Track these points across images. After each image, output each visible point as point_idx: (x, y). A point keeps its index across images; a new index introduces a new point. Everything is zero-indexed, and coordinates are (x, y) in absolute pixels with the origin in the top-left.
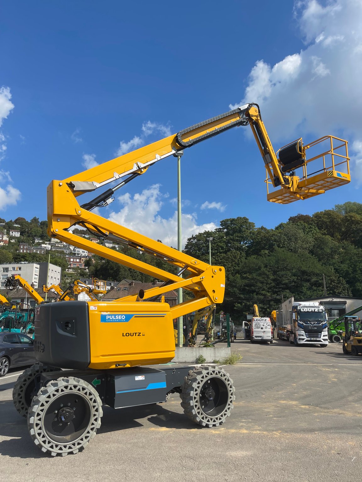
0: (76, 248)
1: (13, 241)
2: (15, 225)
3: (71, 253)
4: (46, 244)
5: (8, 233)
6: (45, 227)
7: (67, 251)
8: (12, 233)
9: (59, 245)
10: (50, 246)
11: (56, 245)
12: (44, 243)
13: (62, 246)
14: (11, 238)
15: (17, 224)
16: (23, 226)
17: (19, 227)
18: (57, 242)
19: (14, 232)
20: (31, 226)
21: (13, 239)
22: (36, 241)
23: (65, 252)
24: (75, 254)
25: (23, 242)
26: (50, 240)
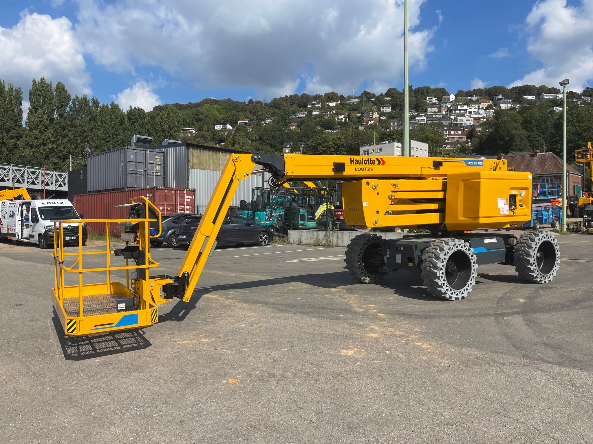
0: (458, 116)
1: (384, 118)
2: (385, 99)
3: (452, 123)
4: (421, 116)
5: (379, 110)
6: (420, 95)
7: (446, 121)
8: (383, 108)
9: (437, 116)
10: (425, 118)
11: (434, 116)
12: (418, 116)
13: (441, 116)
14: (382, 114)
15: (387, 96)
16: (393, 98)
17: (390, 100)
18: (435, 112)
19: (384, 107)
21: (384, 115)
23: (444, 123)
24: (457, 124)
25: (394, 117)
26: (426, 111)
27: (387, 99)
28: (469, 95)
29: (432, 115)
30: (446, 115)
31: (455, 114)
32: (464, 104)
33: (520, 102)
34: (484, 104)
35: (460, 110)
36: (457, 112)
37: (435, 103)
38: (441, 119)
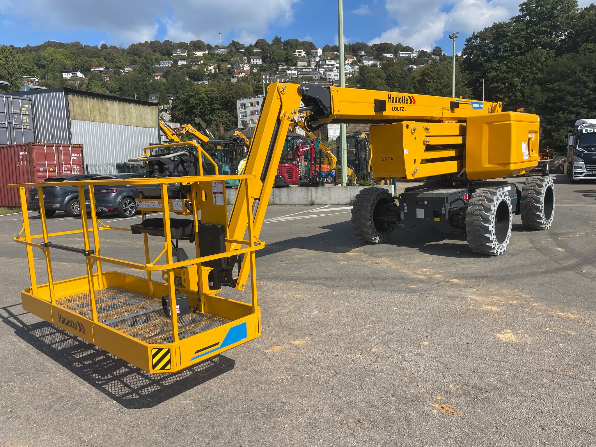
0: (327, 71)
1: (255, 71)
2: (255, 50)
3: (321, 78)
4: (291, 70)
5: (249, 62)
6: (289, 47)
7: (316, 76)
8: (253, 60)
9: (307, 70)
10: (296, 72)
11: (304, 70)
12: (289, 69)
13: (311, 70)
14: (252, 67)
15: (257, 48)
16: (263, 50)
17: (260, 52)
18: (304, 66)
19: (255, 59)
20: (272, 48)
21: (255, 67)
22: (280, 68)
23: (314, 78)
24: (326, 79)
25: (265, 70)
26: (296, 65)
27: (257, 50)
28: (335, 49)
29: (302, 69)
30: (316, 69)
31: (324, 68)
32: (332, 59)
33: (380, 60)
34: (350, 59)
35: (328, 65)
36: (325, 66)
37: (304, 57)
38: (311, 73)
